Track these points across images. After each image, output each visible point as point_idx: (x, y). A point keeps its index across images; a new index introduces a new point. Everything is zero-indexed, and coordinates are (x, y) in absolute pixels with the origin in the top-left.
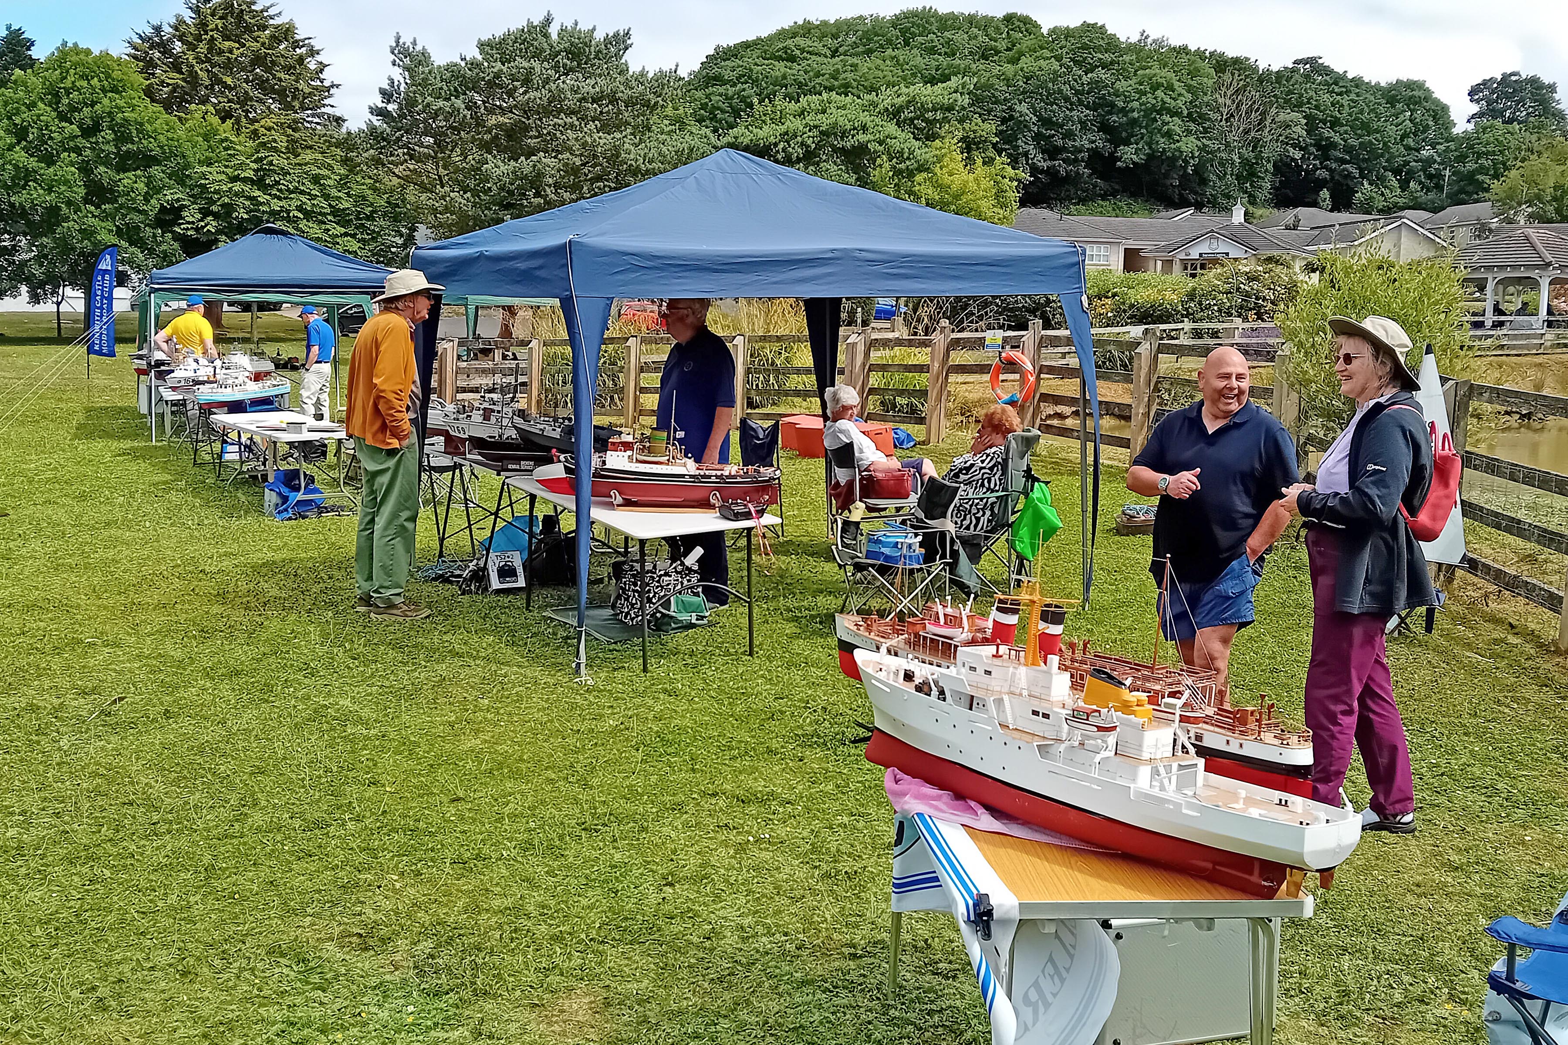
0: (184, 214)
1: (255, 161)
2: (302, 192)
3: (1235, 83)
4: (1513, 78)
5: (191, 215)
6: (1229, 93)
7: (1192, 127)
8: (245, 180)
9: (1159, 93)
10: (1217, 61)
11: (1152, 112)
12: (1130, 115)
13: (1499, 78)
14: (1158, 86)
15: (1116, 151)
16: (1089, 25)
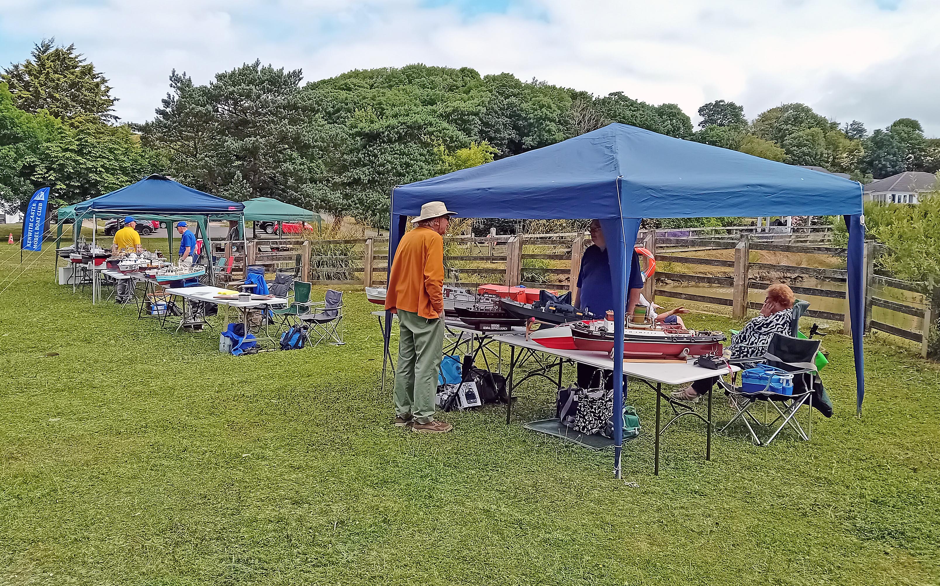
0: (37, 169)
1: (77, 140)
2: (104, 157)
3: (582, 105)
4: (721, 103)
5: (40, 170)
6: (579, 110)
7: (561, 127)
8: (72, 151)
9: (544, 110)
10: (572, 94)
11: (540, 120)
12: (529, 121)
13: (714, 103)
14: (544, 106)
15: (522, 140)
16: (505, 74)
